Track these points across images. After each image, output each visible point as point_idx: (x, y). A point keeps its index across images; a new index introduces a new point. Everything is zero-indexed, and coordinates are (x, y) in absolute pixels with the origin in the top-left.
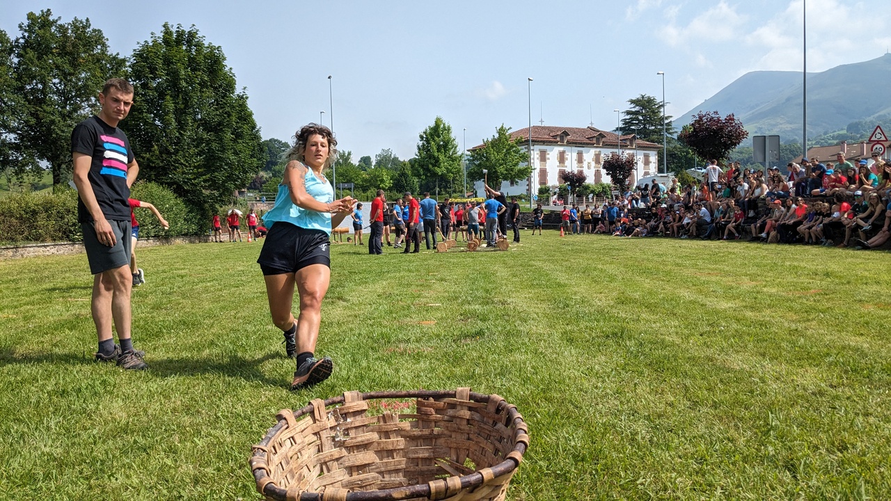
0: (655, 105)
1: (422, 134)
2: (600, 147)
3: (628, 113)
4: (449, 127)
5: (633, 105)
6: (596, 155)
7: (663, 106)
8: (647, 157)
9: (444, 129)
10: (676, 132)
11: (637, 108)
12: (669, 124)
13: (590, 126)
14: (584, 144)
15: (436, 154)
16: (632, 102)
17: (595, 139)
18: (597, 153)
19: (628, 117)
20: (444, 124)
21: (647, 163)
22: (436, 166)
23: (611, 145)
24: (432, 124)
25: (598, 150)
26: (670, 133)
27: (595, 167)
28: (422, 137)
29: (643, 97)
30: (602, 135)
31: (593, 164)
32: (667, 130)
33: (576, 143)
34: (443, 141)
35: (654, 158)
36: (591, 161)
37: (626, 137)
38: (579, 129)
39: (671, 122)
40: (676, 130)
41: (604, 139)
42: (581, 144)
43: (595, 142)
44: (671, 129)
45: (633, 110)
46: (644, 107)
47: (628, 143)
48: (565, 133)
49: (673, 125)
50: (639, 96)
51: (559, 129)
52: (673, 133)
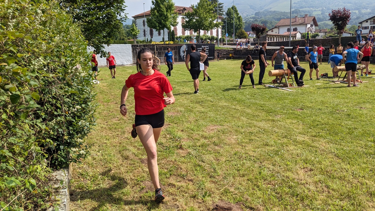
10: (224, 11)
12: (222, 7)
39: (223, 6)
40: (224, 10)
48: (185, 9)
51: (182, 7)
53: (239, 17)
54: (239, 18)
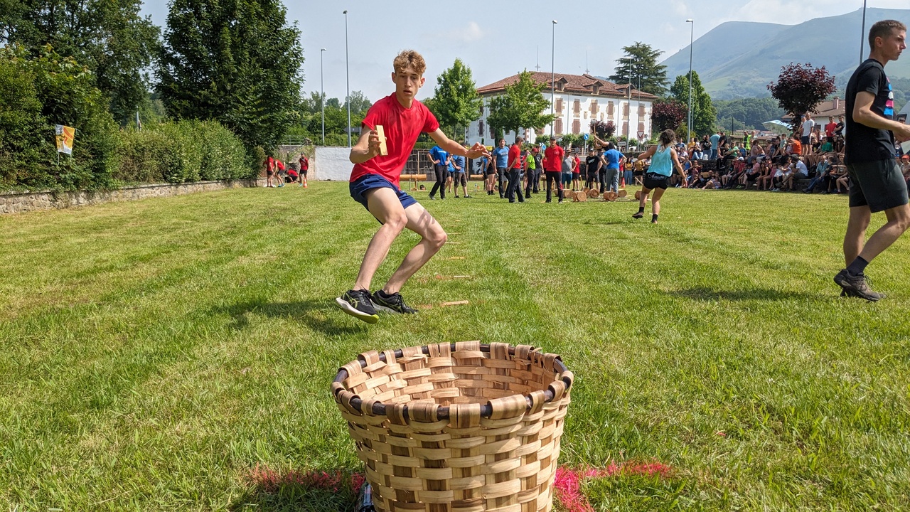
0: (650, 53)
1: (440, 76)
2: (597, 96)
3: (622, 61)
4: (468, 70)
5: (627, 53)
6: (592, 104)
7: (657, 55)
8: (641, 107)
9: (464, 72)
10: (669, 83)
11: (631, 57)
12: (663, 74)
13: (586, 73)
14: (581, 92)
15: (456, 99)
16: (627, 49)
17: (592, 87)
18: (594, 102)
19: (622, 65)
20: (464, 67)
21: (641, 113)
22: (455, 112)
23: (608, 94)
24: (452, 67)
25: (595, 99)
26: (662, 84)
27: (591, 117)
28: (440, 80)
29: (638, 45)
30: (599, 84)
31: (589, 113)
32: (660, 80)
33: (573, 91)
34: (462, 84)
35: (648, 109)
36: (587, 110)
37: (622, 86)
38: (575, 76)
39: (664, 72)
40: (669, 80)
41: (601, 88)
42: (578, 92)
43: (592, 90)
44: (664, 79)
45: (628, 58)
46: (638, 56)
47: (625, 93)
48: (563, 80)
49: (667, 75)
50: (634, 44)
51: (557, 76)
52: (667, 83)
53: (703, 96)
54: (702, 100)
